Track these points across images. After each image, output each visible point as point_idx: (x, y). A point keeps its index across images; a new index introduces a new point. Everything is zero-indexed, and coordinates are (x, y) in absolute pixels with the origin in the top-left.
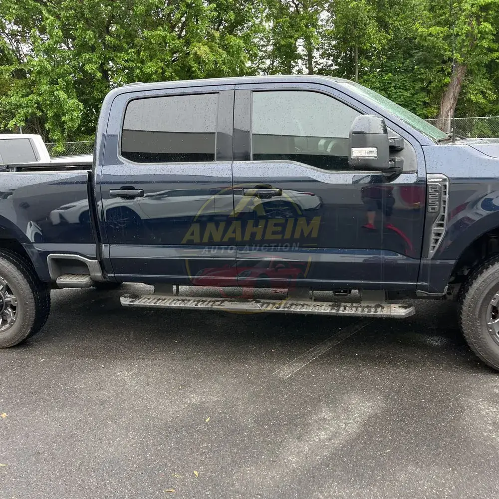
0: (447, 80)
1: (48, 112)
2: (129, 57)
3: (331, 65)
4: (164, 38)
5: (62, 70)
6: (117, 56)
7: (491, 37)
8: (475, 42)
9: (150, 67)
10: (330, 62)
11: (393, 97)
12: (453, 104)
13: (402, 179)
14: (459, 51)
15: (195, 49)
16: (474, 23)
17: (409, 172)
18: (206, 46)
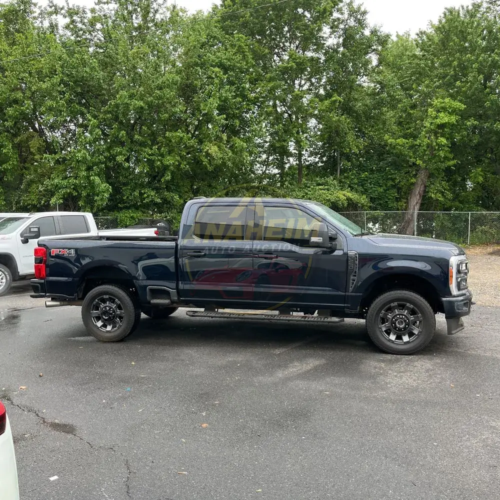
0: (413, 180)
1: (83, 192)
2: (153, 152)
3: (318, 162)
4: (181, 139)
5: (97, 160)
6: (142, 150)
7: (447, 149)
8: (434, 152)
9: (169, 161)
10: (317, 160)
11: (369, 191)
12: (419, 200)
13: (337, 253)
14: (421, 158)
15: (207, 148)
16: (432, 138)
17: (339, 250)
18: (216, 147)
